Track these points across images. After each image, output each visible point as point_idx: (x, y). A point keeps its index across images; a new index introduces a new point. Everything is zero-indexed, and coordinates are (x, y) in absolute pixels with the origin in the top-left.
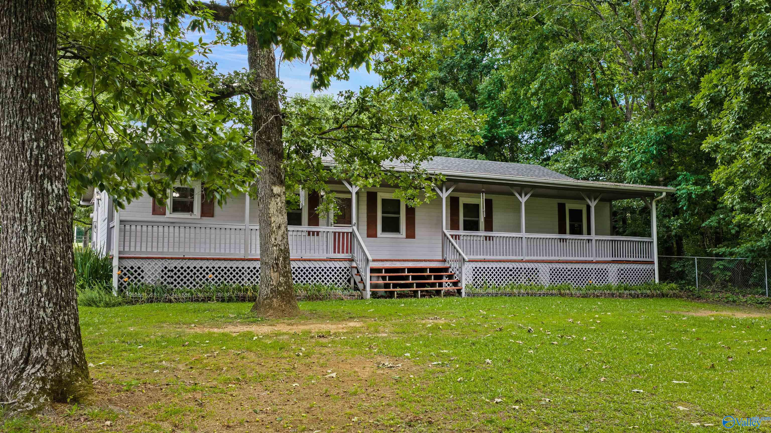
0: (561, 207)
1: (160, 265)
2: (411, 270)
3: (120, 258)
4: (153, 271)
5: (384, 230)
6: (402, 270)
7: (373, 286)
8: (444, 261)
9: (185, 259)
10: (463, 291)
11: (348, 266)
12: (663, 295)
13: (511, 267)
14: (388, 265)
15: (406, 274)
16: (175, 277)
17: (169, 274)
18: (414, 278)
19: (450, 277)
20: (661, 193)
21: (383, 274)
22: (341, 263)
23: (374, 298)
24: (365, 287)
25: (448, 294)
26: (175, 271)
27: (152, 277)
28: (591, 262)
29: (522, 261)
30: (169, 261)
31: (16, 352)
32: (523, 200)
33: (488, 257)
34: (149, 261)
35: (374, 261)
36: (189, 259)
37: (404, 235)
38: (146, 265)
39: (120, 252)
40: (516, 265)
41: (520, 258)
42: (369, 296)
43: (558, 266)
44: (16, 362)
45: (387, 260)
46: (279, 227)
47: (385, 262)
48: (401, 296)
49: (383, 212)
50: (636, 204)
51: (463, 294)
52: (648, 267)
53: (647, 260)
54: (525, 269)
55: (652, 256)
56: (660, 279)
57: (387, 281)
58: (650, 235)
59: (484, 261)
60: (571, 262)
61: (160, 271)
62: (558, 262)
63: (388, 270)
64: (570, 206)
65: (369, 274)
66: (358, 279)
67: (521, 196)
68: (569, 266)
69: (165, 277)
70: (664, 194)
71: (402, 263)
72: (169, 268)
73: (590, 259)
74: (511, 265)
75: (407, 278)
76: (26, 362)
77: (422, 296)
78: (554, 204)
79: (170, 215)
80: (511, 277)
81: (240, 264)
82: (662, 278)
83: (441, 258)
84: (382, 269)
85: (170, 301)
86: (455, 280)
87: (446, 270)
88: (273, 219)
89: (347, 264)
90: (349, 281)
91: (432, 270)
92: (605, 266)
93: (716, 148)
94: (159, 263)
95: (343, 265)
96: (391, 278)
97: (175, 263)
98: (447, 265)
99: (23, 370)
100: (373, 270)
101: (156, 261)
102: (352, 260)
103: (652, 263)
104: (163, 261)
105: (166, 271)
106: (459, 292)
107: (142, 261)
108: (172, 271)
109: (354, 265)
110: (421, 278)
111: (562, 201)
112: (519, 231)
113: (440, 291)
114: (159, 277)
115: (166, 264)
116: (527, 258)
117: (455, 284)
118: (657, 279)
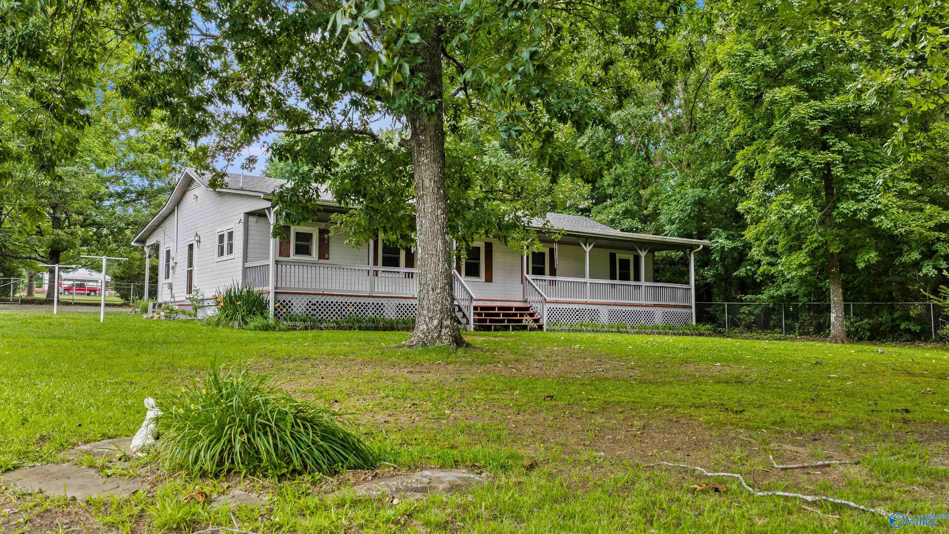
0: (613, 257)
1: (305, 299)
2: (500, 308)
3: (276, 293)
4: (300, 304)
5: (469, 274)
6: (493, 308)
7: (474, 320)
8: (526, 301)
9: (325, 295)
10: (545, 327)
12: (700, 334)
13: (578, 308)
14: (481, 304)
15: (497, 311)
16: (317, 310)
17: (313, 307)
18: (504, 315)
19: (532, 315)
20: (698, 246)
21: (480, 311)
23: (476, 330)
24: (468, 323)
25: (532, 329)
26: (317, 305)
27: (300, 310)
28: (641, 305)
29: (586, 303)
30: (312, 296)
31: (436, 322)
32: (588, 249)
33: (560, 299)
34: (297, 296)
35: (476, 300)
36: (328, 295)
37: (483, 279)
38: (295, 299)
39: (276, 288)
40: (581, 306)
41: (585, 300)
42: (472, 329)
43: (615, 308)
44: (436, 328)
45: (480, 300)
47: (478, 302)
48: (496, 330)
49: (466, 259)
50: (675, 254)
51: (545, 329)
52: (686, 311)
53: (687, 304)
54: (589, 310)
55: (689, 301)
56: (697, 321)
57: (483, 317)
58: (688, 283)
59: (557, 302)
60: (624, 305)
61: (305, 305)
62: (615, 305)
63: (483, 308)
64: (620, 256)
65: (472, 311)
66: (460, 315)
67: (586, 246)
68: (624, 309)
69: (310, 310)
70: (701, 247)
71: (492, 302)
72: (312, 302)
73: (641, 302)
74: (577, 307)
75: (498, 315)
76: (441, 327)
77: (513, 330)
78: (606, 253)
79: (293, 257)
80: (577, 317)
81: (367, 300)
82: (698, 321)
83: (522, 300)
84: (478, 307)
85: (321, 329)
86: (536, 318)
87: (527, 309)
91: (517, 309)
92: (652, 309)
93: (749, 211)
94: (305, 298)
96: (486, 315)
97: (317, 298)
98: (528, 305)
99: (441, 331)
100: (475, 308)
101: (302, 296)
103: (690, 307)
104: (308, 296)
105: (310, 304)
106: (541, 328)
107: (292, 296)
108: (315, 305)
110: (509, 315)
111: (613, 251)
112: (584, 276)
113: (527, 326)
114: (305, 310)
115: (310, 299)
116: (590, 300)
117: (536, 321)
118: (694, 321)
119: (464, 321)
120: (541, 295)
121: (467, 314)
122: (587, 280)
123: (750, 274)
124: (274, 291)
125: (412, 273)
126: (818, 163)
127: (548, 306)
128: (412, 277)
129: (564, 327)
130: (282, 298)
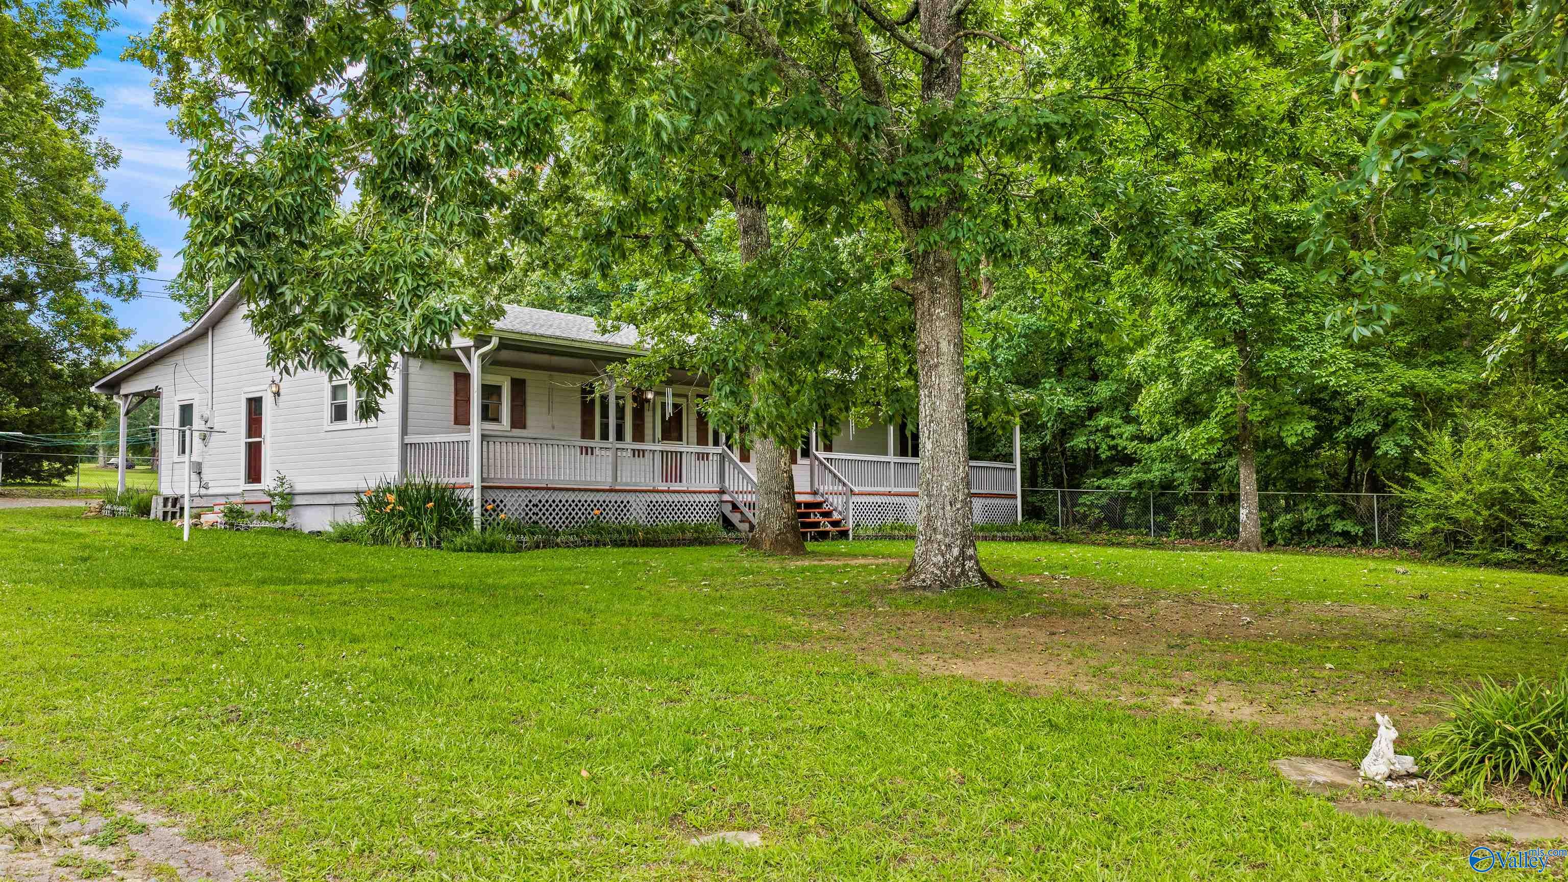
1: (524, 496)
3: (483, 488)
4: (516, 506)
8: (815, 493)
9: (550, 489)
10: (850, 532)
11: (717, 500)
12: (1036, 539)
13: (880, 502)
16: (540, 514)
17: (533, 510)
25: (836, 537)
26: (540, 506)
27: (516, 515)
29: (890, 494)
30: (533, 492)
34: (512, 492)
36: (555, 489)
38: (508, 497)
39: (483, 480)
40: (884, 499)
41: (888, 489)
51: (851, 537)
52: (1011, 501)
53: (1009, 492)
54: (893, 504)
55: (1014, 489)
56: (1023, 516)
58: (1010, 460)
61: (524, 505)
66: (736, 517)
69: (530, 514)
72: (534, 502)
74: (878, 499)
77: (813, 539)
81: (608, 497)
82: (1025, 516)
83: (809, 490)
86: (834, 519)
87: (818, 505)
89: (715, 498)
90: (718, 520)
91: (808, 505)
94: (523, 494)
97: (540, 495)
98: (819, 499)
101: (519, 492)
102: (722, 492)
103: (1014, 497)
104: (527, 492)
105: (531, 505)
106: (845, 534)
107: (505, 492)
108: (537, 506)
109: (726, 497)
112: (886, 453)
113: (828, 532)
114: (523, 514)
115: (530, 497)
116: (895, 490)
117: (835, 524)
118: (1020, 518)
120: (844, 484)
121: (750, 516)
122: (891, 458)
123: (1093, 446)
124: (480, 484)
126: (1252, 297)
127: (855, 499)
130: (492, 495)
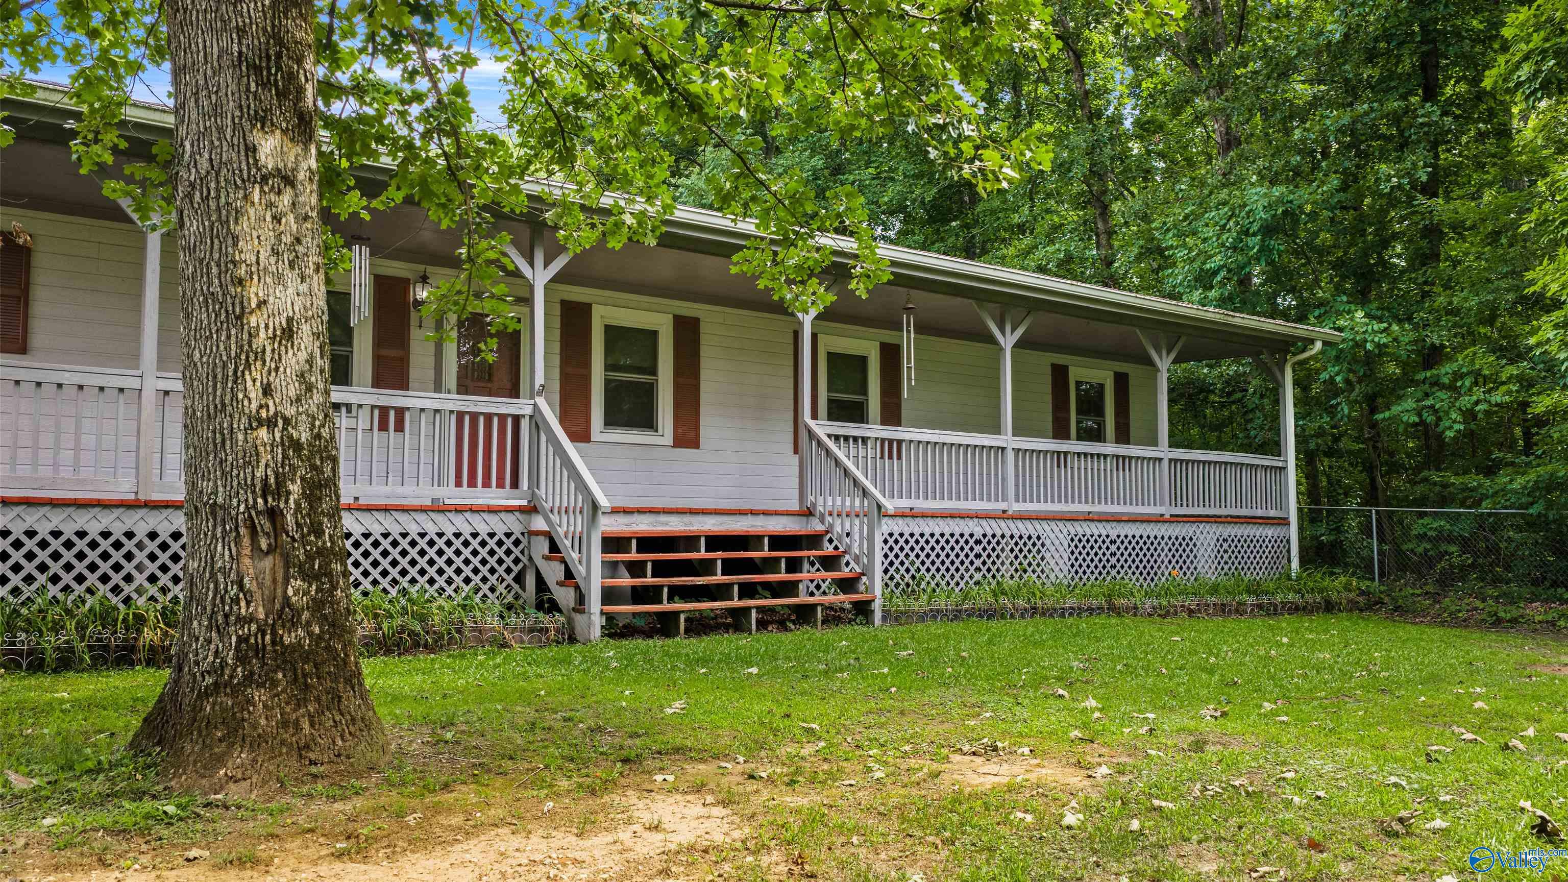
0: (1060, 374)
2: (716, 542)
5: (611, 421)
6: (689, 541)
7: (609, 595)
8: (808, 513)
10: (877, 606)
11: (517, 529)
12: (1329, 607)
13: (979, 532)
14: (644, 525)
15: (703, 554)
18: (730, 567)
19: (830, 563)
20: (1312, 341)
21: (633, 555)
22: (493, 520)
23: (611, 636)
24: (581, 599)
25: (834, 617)
28: (1158, 519)
29: (1004, 515)
32: (1008, 342)
33: (922, 504)
35: (615, 511)
37: (668, 439)
40: (989, 527)
41: (1002, 506)
42: (595, 631)
43: (1087, 529)
45: (641, 511)
46: (288, 333)
47: (636, 518)
48: (697, 626)
49: (608, 367)
51: (878, 615)
52: (1278, 531)
53: (1272, 513)
54: (1012, 537)
55: (1281, 503)
56: (1303, 562)
57: (649, 580)
59: (912, 514)
60: (1116, 519)
62: (1089, 518)
63: (647, 543)
64: (1077, 372)
65: (597, 556)
66: (553, 573)
67: (1004, 329)
68: (1113, 530)
70: (1320, 344)
71: (687, 518)
73: (1160, 510)
74: (976, 528)
75: (706, 567)
77: (762, 625)
78: (1048, 368)
80: (978, 563)
83: (796, 507)
84: (629, 539)
86: (845, 572)
87: (814, 540)
88: (254, 292)
89: (514, 524)
90: (519, 579)
91: (779, 541)
92: (1190, 530)
95: (499, 525)
96: (661, 569)
98: (816, 526)
100: (612, 543)
102: (532, 509)
103: (1284, 522)
106: (863, 609)
109: (539, 524)
110: (749, 566)
111: (1061, 359)
112: (996, 429)
113: (812, 608)
116: (1017, 507)
117: (847, 585)
118: (1295, 564)
119: (565, 596)
120: (865, 493)
121: (580, 570)
122: (1007, 439)
125: (401, 412)
127: (887, 526)
128: (400, 428)
129: (941, 603)
